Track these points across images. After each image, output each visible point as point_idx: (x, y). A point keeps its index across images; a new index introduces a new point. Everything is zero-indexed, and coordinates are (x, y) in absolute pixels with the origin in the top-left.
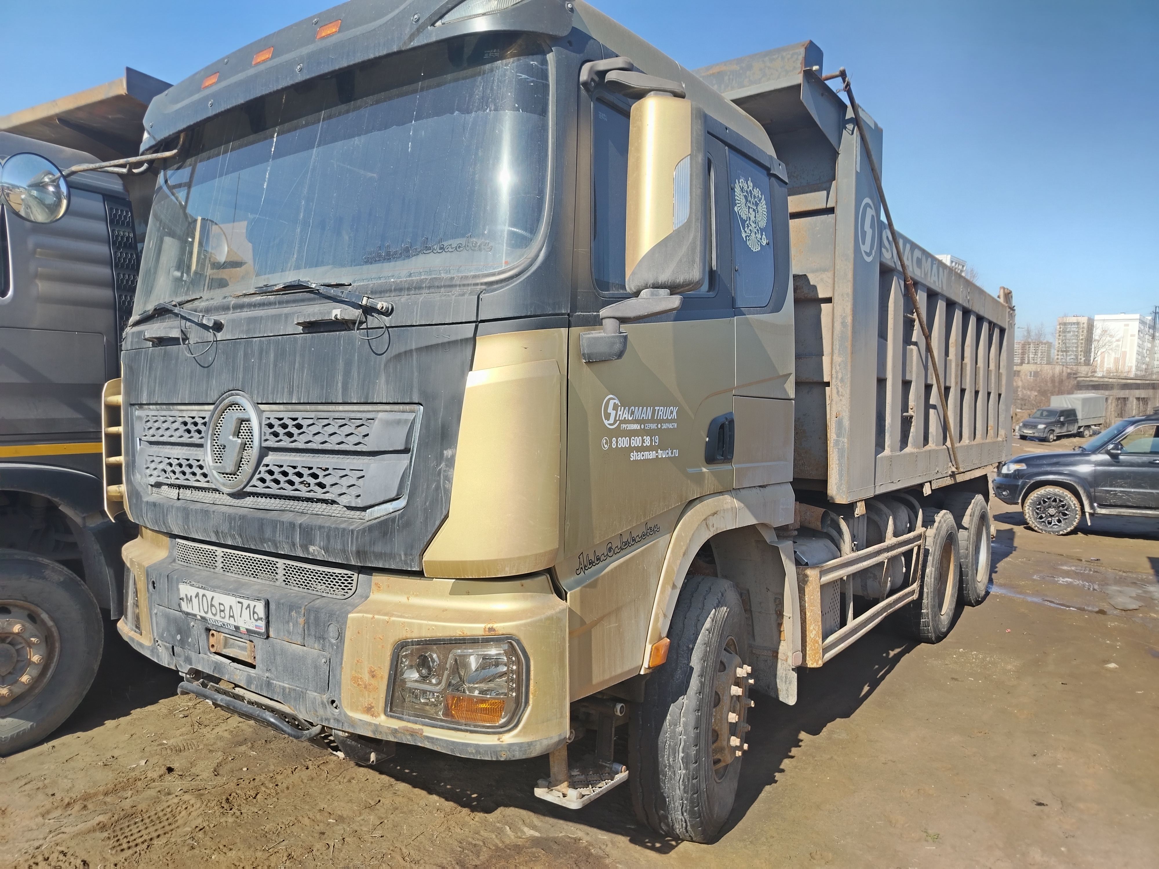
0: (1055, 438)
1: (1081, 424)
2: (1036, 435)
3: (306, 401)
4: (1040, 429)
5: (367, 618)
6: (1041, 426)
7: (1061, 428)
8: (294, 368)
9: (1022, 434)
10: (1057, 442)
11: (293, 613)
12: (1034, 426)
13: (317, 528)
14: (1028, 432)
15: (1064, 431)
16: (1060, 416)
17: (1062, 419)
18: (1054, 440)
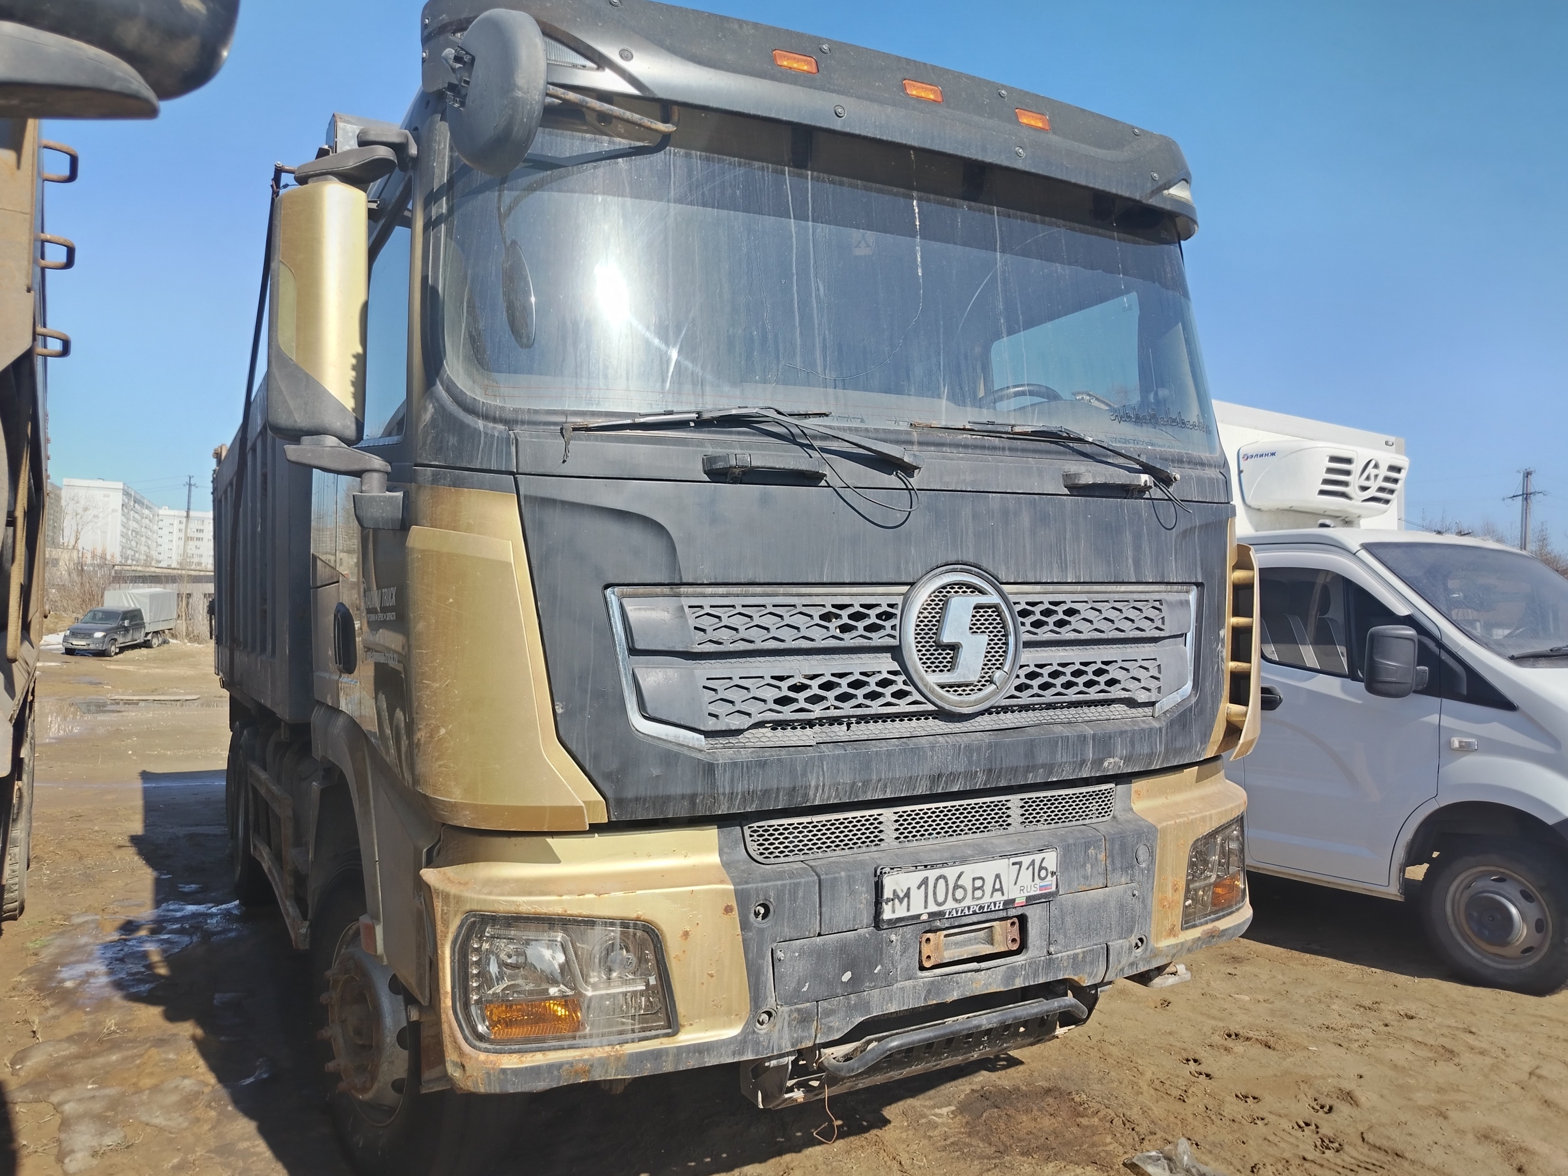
0: (117, 650)
1: (149, 628)
2: (92, 647)
3: (1088, 580)
4: (97, 639)
5: (1170, 825)
6: (99, 635)
7: (124, 635)
8: (1065, 539)
9: (70, 646)
10: (121, 656)
11: (1091, 851)
12: (88, 635)
13: (1117, 735)
14: (79, 643)
15: (128, 640)
16: (123, 619)
17: (126, 623)
18: (116, 654)
